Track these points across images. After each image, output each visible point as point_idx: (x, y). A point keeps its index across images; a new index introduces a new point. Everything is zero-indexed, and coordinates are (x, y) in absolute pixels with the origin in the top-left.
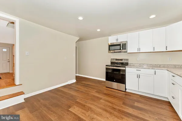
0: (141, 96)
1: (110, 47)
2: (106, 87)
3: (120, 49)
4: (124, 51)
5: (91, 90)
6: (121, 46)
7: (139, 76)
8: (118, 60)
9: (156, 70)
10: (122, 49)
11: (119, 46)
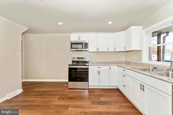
0: (101, 90)
1: (72, 45)
2: (69, 89)
3: (83, 48)
4: (86, 49)
5: (51, 98)
6: (84, 44)
7: (99, 73)
8: (79, 58)
9: (111, 66)
10: (85, 48)
11: (82, 45)
